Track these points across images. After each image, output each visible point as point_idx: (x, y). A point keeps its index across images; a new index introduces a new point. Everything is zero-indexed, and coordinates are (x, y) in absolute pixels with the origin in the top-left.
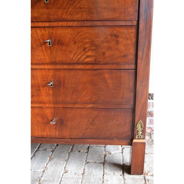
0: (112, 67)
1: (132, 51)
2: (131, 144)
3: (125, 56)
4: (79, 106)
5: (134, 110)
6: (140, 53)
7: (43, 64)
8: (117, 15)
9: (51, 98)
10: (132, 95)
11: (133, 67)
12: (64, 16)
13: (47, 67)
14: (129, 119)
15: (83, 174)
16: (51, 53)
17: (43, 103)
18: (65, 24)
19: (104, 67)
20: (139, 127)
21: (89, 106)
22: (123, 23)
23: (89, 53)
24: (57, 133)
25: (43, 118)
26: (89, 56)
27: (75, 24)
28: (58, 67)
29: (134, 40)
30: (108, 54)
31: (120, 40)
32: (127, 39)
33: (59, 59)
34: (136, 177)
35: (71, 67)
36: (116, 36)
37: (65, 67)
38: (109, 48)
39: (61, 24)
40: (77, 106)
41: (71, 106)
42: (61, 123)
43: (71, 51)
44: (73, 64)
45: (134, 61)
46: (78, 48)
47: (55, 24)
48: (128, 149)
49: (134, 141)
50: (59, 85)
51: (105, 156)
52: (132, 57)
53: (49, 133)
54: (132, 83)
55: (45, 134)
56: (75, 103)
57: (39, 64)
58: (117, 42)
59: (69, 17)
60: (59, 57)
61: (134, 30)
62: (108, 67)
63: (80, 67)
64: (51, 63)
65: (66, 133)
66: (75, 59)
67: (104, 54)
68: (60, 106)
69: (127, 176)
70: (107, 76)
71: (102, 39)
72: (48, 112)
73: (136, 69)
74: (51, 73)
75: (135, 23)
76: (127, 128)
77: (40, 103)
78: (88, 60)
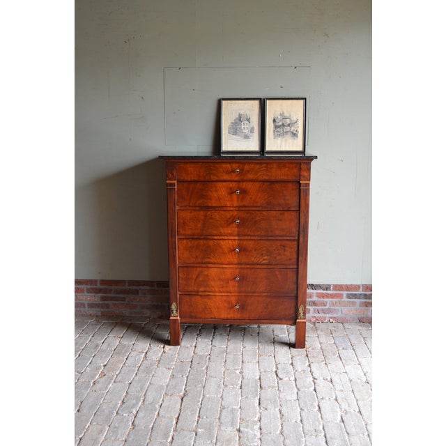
0: (281, 267)
1: (295, 256)
2: (295, 323)
3: (290, 259)
4: (257, 294)
5: (297, 298)
6: (300, 258)
7: (232, 264)
8: (284, 233)
9: (236, 289)
10: (295, 286)
11: (296, 267)
12: (249, 233)
13: (235, 266)
14: (293, 304)
15: (259, 348)
16: (238, 257)
17: (230, 292)
18: (249, 238)
19: (275, 267)
20: (301, 310)
21: (264, 294)
22: (288, 238)
23: (265, 258)
24: (239, 315)
25: (229, 304)
26: (265, 259)
27: (256, 238)
28: (243, 266)
29: (296, 249)
30: (278, 258)
31: (286, 249)
32: (291, 248)
33: (243, 261)
34: (299, 349)
35: (252, 267)
36: (284, 246)
37: (248, 266)
38: (279, 254)
39: (246, 238)
40: (255, 294)
41: (251, 294)
42: (243, 307)
43: (252, 256)
44: (254, 264)
45: (296, 263)
46: (258, 254)
47: (242, 238)
48: (293, 328)
49: (298, 320)
50: (243, 278)
51: (274, 338)
52: (294, 260)
53: (232, 316)
54: (295, 278)
55: (229, 316)
56: (254, 292)
57: (229, 264)
58: (285, 250)
59: (252, 234)
60: (244, 260)
61: (296, 243)
62: (278, 267)
63: (259, 266)
64: (238, 264)
65: (246, 315)
66: (256, 261)
67: (275, 258)
68: (243, 294)
69: (292, 349)
70: (277, 273)
71: (274, 248)
72: (233, 299)
73: (298, 268)
74: (238, 271)
75: (297, 238)
76: (292, 311)
77: (228, 292)
78: (264, 262)
